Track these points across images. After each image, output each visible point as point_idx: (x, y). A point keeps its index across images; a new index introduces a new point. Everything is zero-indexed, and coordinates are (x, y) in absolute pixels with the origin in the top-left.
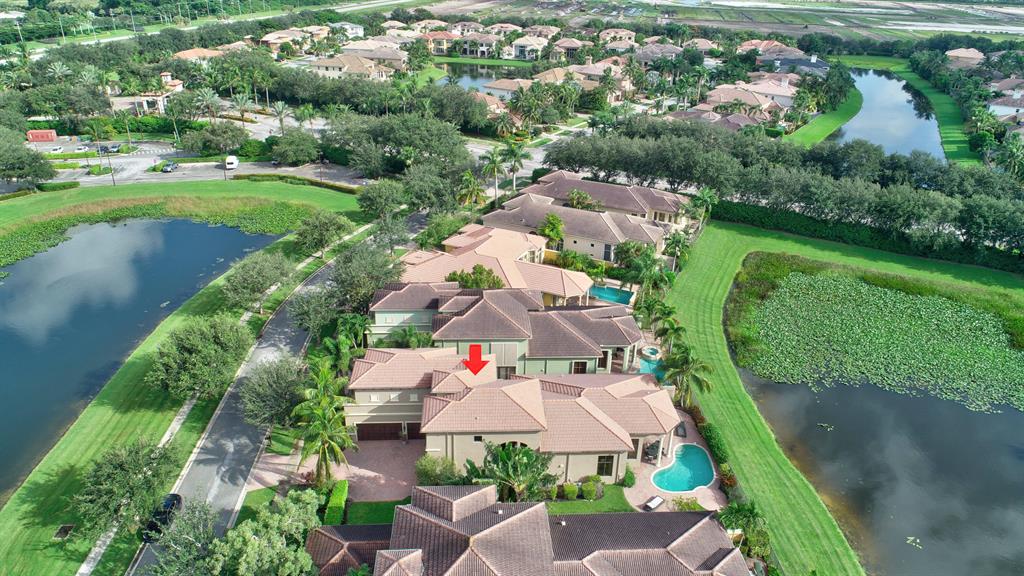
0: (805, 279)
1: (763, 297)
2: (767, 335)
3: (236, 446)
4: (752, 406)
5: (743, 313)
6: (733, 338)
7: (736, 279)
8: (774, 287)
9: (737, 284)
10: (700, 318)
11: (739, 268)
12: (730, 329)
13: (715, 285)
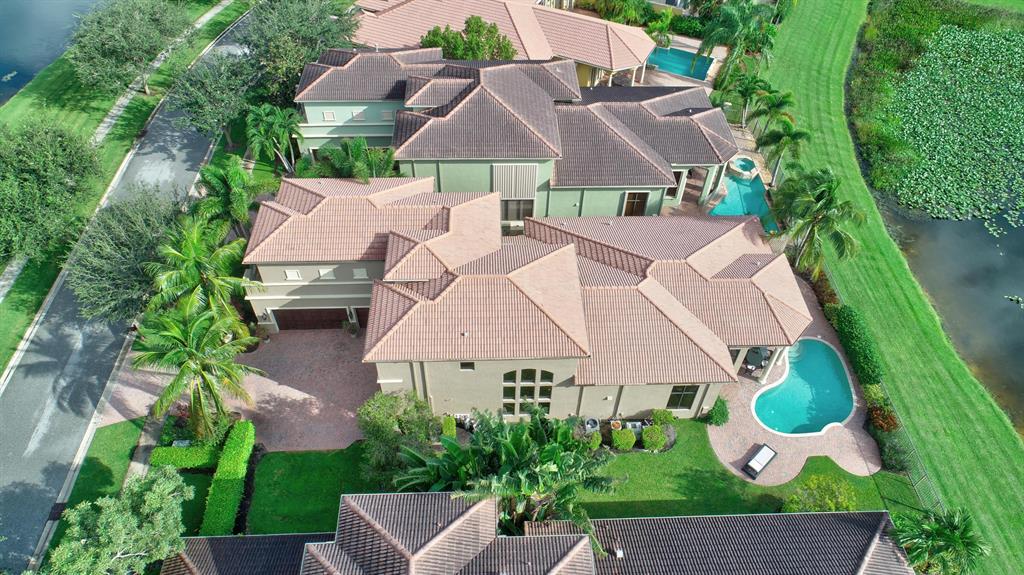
0: (964, 37)
1: (904, 67)
2: (914, 134)
3: (86, 337)
4: (900, 263)
5: (875, 95)
6: (864, 139)
7: (861, 35)
8: (919, 50)
9: (862, 45)
10: (813, 102)
11: (864, 18)
12: (859, 123)
13: (831, 48)
